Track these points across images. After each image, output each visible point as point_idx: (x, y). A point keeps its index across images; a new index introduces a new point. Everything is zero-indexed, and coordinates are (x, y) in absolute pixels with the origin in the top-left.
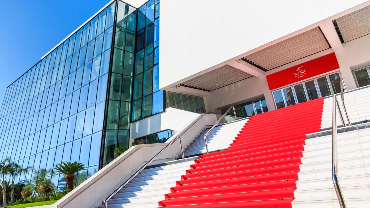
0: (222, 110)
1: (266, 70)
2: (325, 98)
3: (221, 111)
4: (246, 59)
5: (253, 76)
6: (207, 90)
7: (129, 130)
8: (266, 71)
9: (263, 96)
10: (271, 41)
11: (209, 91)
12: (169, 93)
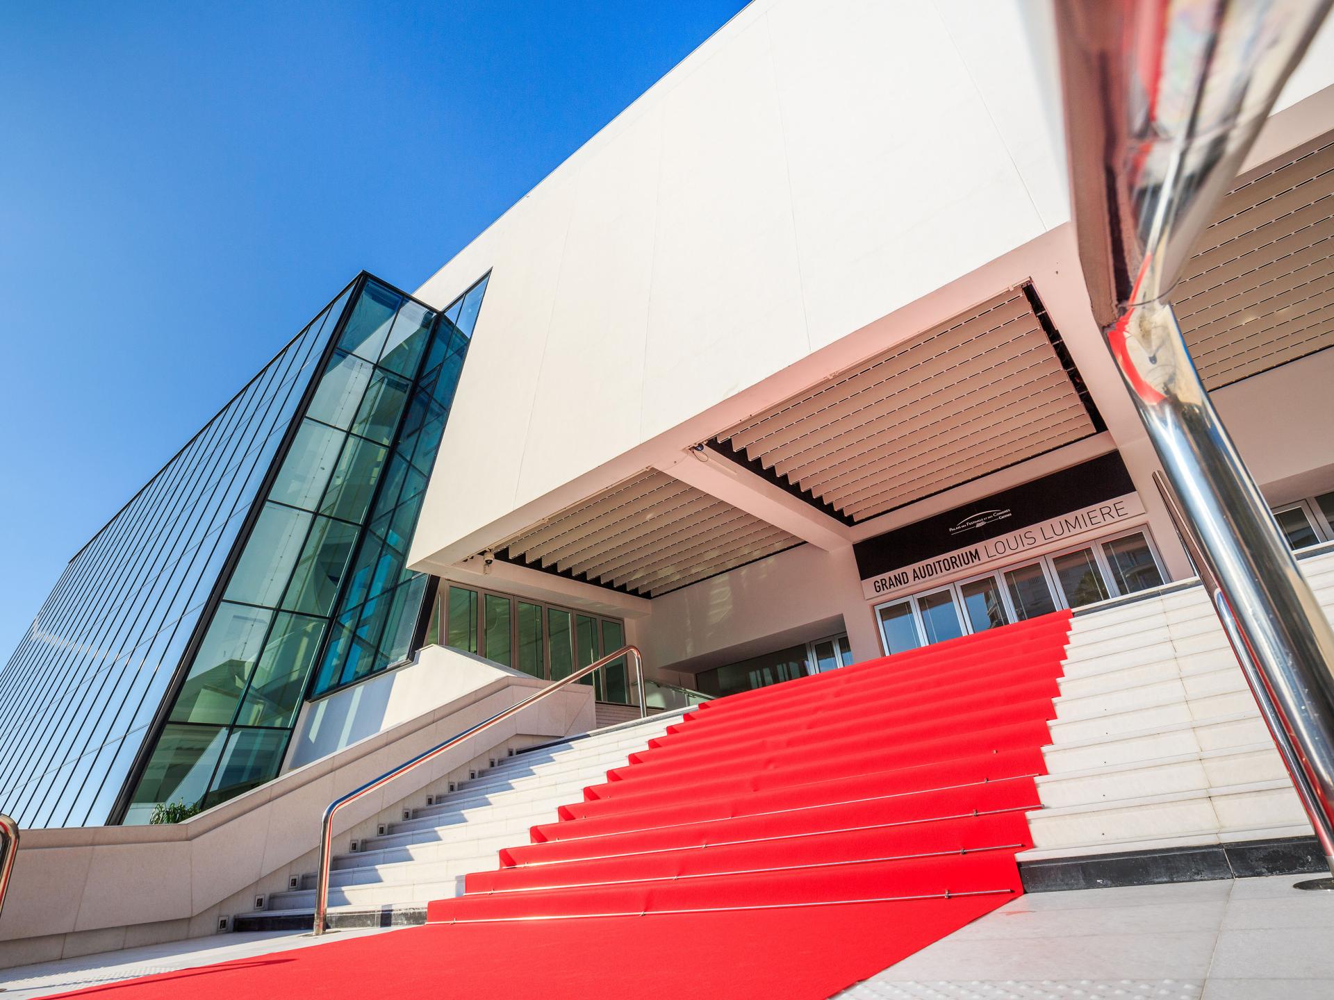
0: (696, 676)
1: (851, 517)
2: (1074, 615)
3: (692, 676)
4: (728, 443)
5: (805, 542)
6: (635, 592)
7: (292, 730)
8: (849, 521)
9: (839, 621)
10: (813, 350)
11: (647, 595)
12: (456, 587)
